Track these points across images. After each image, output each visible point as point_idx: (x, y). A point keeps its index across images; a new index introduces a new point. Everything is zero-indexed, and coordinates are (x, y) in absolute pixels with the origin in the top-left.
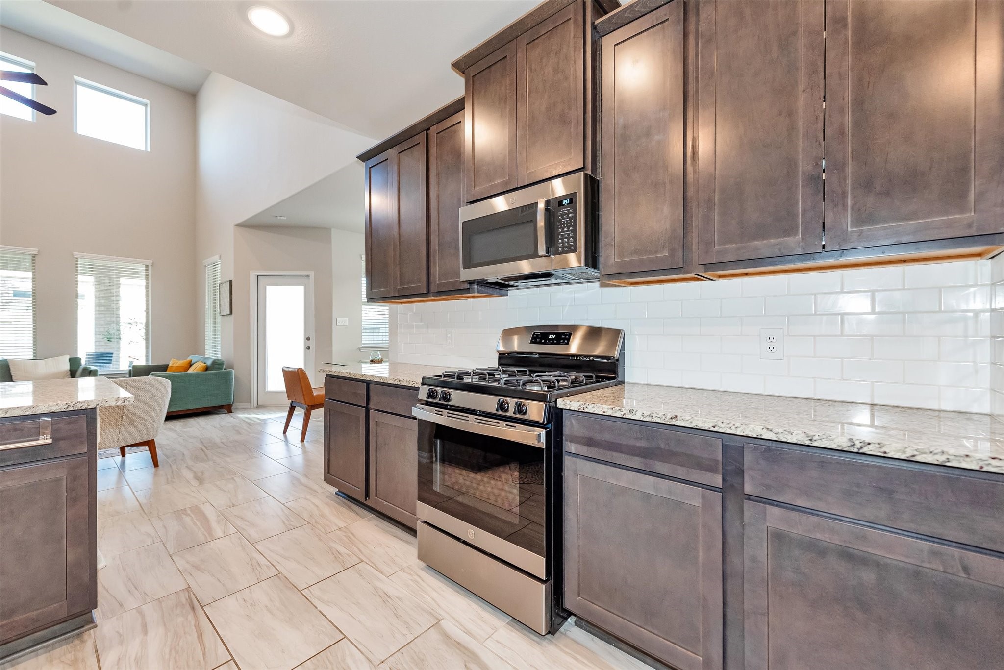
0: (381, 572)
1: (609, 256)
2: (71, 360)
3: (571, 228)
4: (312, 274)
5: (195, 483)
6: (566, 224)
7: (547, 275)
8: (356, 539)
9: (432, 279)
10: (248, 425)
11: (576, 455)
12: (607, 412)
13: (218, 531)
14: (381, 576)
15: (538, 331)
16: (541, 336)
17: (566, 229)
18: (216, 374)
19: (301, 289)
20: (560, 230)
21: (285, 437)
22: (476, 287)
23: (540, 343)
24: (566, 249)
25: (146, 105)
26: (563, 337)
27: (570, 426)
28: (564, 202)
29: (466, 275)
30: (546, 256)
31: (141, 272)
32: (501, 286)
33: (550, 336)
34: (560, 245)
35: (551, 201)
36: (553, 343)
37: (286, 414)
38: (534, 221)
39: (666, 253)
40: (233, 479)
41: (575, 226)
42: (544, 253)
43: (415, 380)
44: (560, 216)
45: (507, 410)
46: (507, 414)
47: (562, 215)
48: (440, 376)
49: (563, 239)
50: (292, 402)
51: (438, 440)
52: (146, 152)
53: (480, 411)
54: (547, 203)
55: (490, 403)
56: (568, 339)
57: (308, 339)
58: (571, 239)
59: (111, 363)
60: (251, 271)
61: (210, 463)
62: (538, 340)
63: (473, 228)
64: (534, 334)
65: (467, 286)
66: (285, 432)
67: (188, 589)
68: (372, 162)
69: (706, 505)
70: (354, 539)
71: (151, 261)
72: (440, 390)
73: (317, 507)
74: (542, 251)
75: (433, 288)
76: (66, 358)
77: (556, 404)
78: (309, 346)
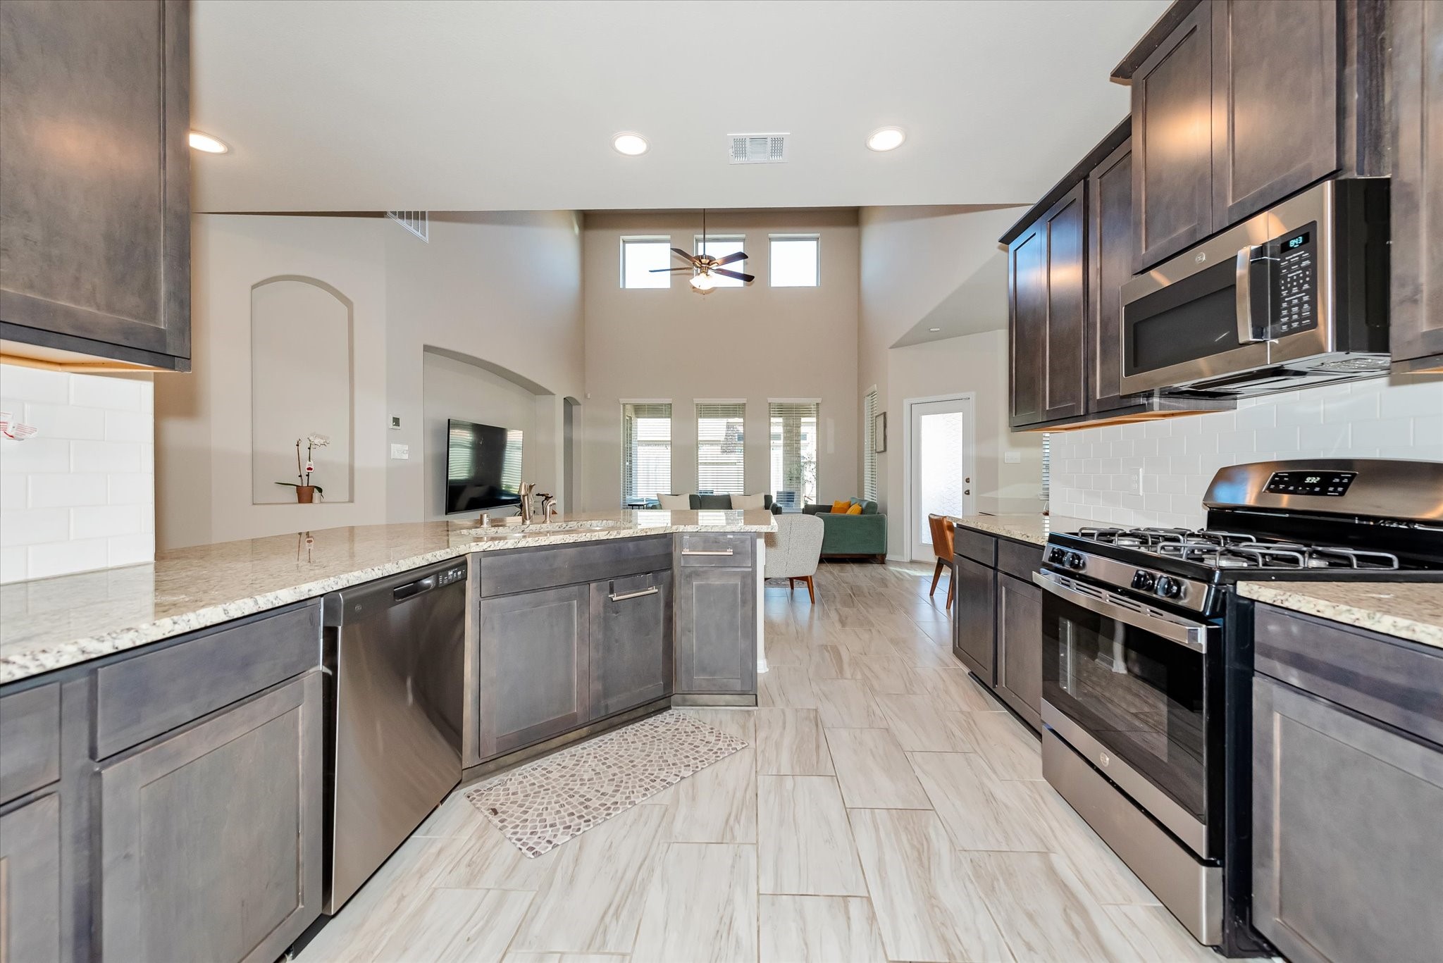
0: (995, 772)
1: (1409, 322)
2: (765, 498)
3: (1306, 287)
4: (972, 395)
5: (838, 626)
6: (1295, 280)
8: (976, 729)
10: (896, 579)
11: (1273, 679)
12: (1323, 612)
13: (848, 673)
14: (994, 777)
15: (1284, 471)
16: (1290, 478)
17: (1295, 290)
18: (869, 519)
19: (959, 416)
20: (1284, 293)
21: (932, 600)
22: (1157, 399)
23: (1286, 491)
24: (1295, 325)
25: (817, 239)
26: (1337, 480)
28: (1292, 243)
30: (1255, 343)
33: (1308, 480)
34: (1285, 320)
35: (1269, 246)
36: (1312, 493)
37: (932, 574)
40: (870, 630)
41: (1315, 281)
42: (1252, 338)
43: (1041, 536)
44: (1284, 268)
45: (1151, 589)
46: (1152, 594)
47: (1288, 267)
48: (1076, 534)
49: (1289, 309)
50: (938, 560)
51: (1069, 622)
52: (817, 287)
54: (1258, 253)
55: (1124, 574)
56: (1346, 487)
57: (968, 480)
58: (1306, 306)
59: (793, 501)
60: (904, 400)
61: (855, 609)
62: (1281, 486)
64: (1276, 475)
65: (1141, 400)
66: (931, 594)
67: (816, 710)
68: (1014, 245)
70: (974, 727)
71: (821, 399)
72: (1070, 551)
73: (944, 681)
74: (1246, 335)
75: (1093, 407)
76: (762, 495)
77: (1235, 589)
78: (968, 491)
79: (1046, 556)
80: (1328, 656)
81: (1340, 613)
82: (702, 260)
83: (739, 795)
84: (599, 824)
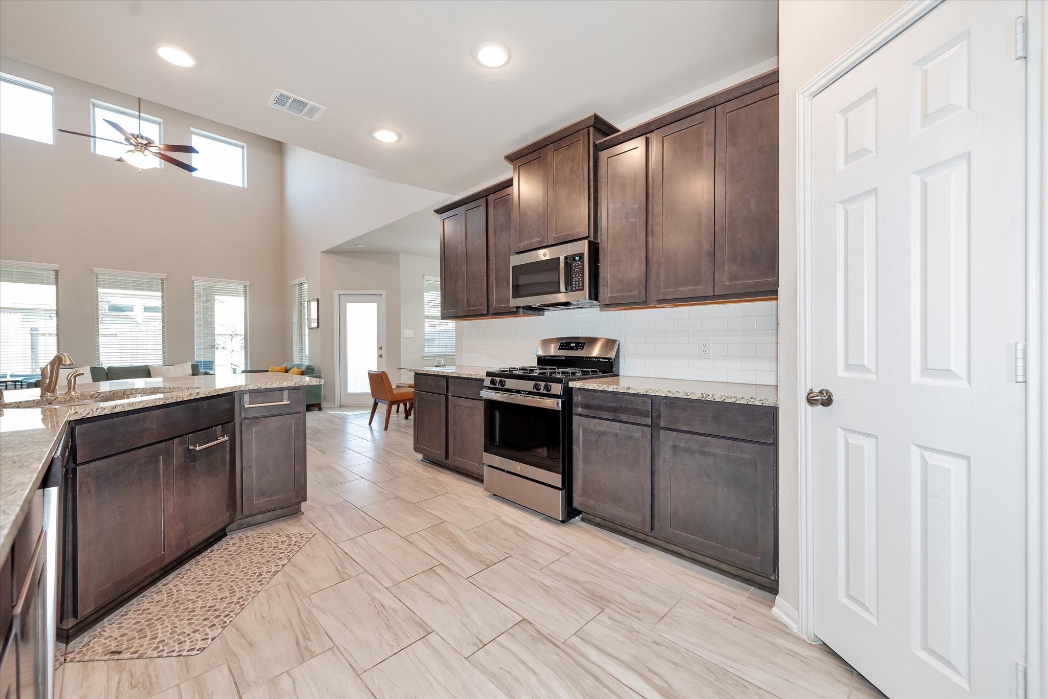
1: (605, 293)
2: (193, 366)
3: (581, 275)
4: (383, 292)
6: (577, 272)
7: (567, 304)
9: (490, 303)
11: (580, 415)
14: (460, 499)
15: (564, 341)
16: (566, 344)
17: (577, 275)
19: (375, 305)
20: (574, 276)
21: (371, 427)
22: (521, 310)
23: (565, 349)
24: (577, 288)
25: (243, 147)
26: (580, 345)
27: (577, 398)
28: (576, 258)
29: (515, 302)
30: (565, 292)
31: (240, 292)
32: (540, 310)
33: (572, 345)
34: (574, 286)
35: (568, 257)
36: (573, 349)
37: (370, 411)
38: (558, 268)
39: (636, 293)
41: (583, 274)
42: (565, 291)
43: (482, 374)
44: (573, 267)
45: (540, 389)
46: (540, 391)
47: (575, 267)
48: (498, 371)
49: (575, 282)
50: (376, 399)
51: (497, 411)
52: (243, 188)
53: (524, 391)
54: (566, 258)
55: (529, 385)
56: (583, 347)
57: (381, 348)
58: (580, 282)
60: (334, 291)
62: (564, 347)
63: (519, 270)
64: (561, 343)
65: (515, 310)
66: (370, 423)
68: (445, 215)
69: (644, 435)
70: (441, 483)
71: (249, 282)
72: (498, 379)
73: (410, 467)
74: (563, 289)
75: (491, 311)
76: (189, 364)
77: (568, 385)
78: (381, 355)
79: (487, 382)
80: (596, 402)
81: (600, 387)
82: (138, 139)
83: (333, 557)
84: (239, 613)
